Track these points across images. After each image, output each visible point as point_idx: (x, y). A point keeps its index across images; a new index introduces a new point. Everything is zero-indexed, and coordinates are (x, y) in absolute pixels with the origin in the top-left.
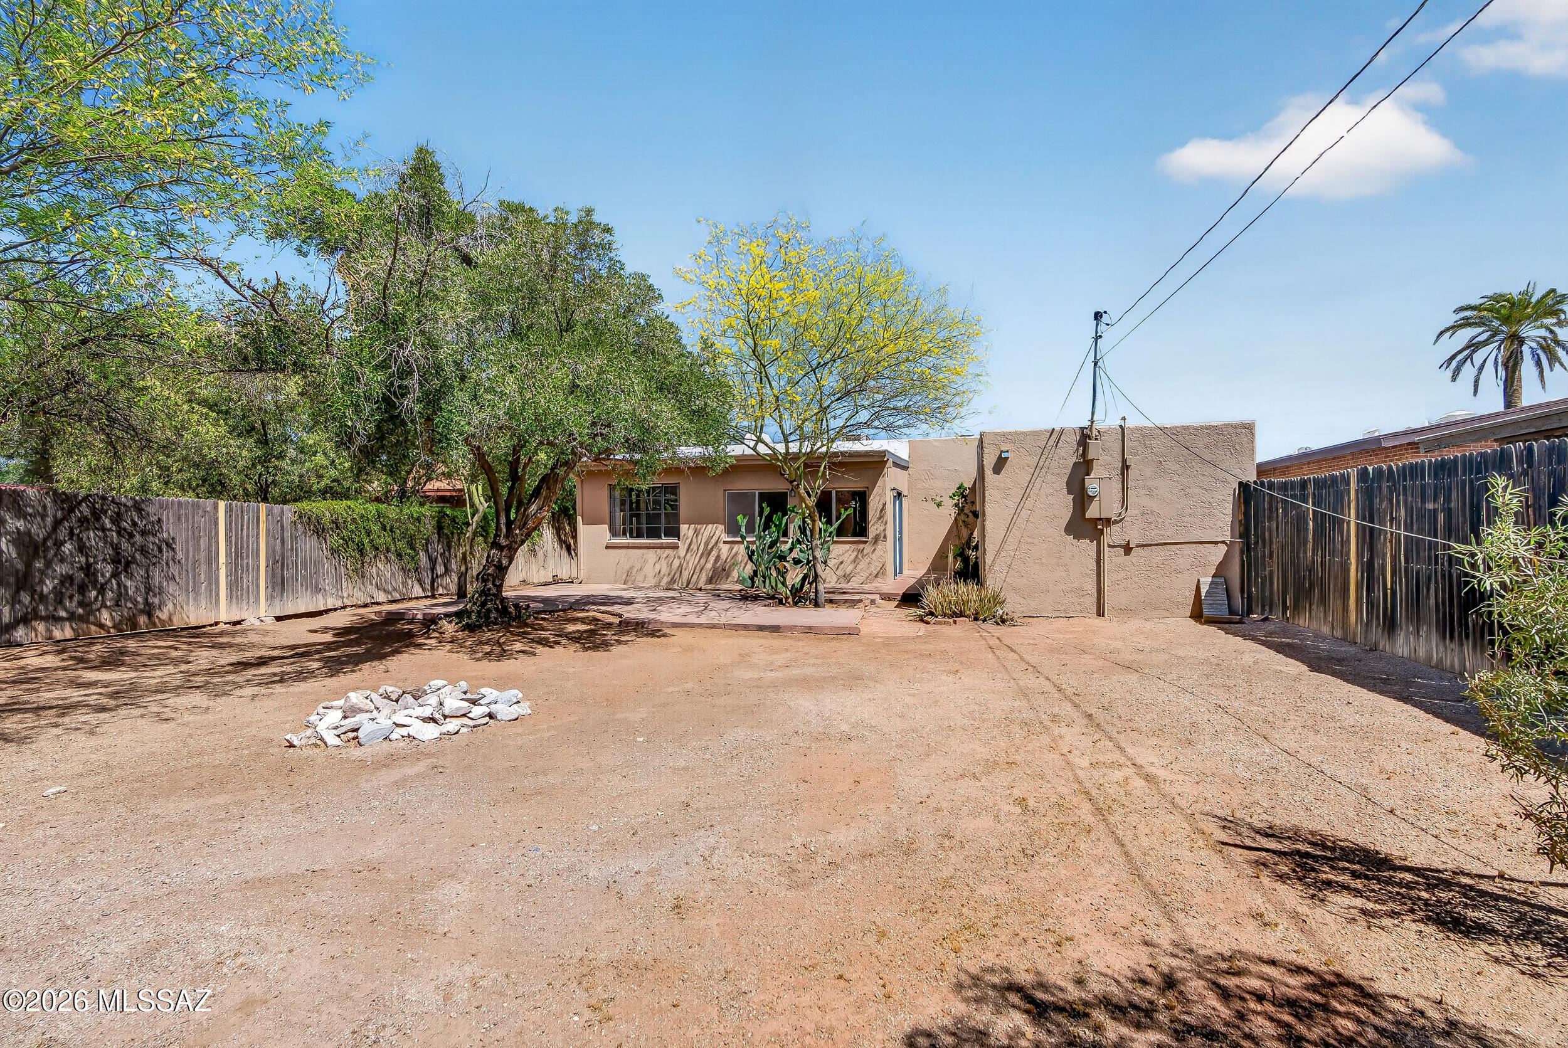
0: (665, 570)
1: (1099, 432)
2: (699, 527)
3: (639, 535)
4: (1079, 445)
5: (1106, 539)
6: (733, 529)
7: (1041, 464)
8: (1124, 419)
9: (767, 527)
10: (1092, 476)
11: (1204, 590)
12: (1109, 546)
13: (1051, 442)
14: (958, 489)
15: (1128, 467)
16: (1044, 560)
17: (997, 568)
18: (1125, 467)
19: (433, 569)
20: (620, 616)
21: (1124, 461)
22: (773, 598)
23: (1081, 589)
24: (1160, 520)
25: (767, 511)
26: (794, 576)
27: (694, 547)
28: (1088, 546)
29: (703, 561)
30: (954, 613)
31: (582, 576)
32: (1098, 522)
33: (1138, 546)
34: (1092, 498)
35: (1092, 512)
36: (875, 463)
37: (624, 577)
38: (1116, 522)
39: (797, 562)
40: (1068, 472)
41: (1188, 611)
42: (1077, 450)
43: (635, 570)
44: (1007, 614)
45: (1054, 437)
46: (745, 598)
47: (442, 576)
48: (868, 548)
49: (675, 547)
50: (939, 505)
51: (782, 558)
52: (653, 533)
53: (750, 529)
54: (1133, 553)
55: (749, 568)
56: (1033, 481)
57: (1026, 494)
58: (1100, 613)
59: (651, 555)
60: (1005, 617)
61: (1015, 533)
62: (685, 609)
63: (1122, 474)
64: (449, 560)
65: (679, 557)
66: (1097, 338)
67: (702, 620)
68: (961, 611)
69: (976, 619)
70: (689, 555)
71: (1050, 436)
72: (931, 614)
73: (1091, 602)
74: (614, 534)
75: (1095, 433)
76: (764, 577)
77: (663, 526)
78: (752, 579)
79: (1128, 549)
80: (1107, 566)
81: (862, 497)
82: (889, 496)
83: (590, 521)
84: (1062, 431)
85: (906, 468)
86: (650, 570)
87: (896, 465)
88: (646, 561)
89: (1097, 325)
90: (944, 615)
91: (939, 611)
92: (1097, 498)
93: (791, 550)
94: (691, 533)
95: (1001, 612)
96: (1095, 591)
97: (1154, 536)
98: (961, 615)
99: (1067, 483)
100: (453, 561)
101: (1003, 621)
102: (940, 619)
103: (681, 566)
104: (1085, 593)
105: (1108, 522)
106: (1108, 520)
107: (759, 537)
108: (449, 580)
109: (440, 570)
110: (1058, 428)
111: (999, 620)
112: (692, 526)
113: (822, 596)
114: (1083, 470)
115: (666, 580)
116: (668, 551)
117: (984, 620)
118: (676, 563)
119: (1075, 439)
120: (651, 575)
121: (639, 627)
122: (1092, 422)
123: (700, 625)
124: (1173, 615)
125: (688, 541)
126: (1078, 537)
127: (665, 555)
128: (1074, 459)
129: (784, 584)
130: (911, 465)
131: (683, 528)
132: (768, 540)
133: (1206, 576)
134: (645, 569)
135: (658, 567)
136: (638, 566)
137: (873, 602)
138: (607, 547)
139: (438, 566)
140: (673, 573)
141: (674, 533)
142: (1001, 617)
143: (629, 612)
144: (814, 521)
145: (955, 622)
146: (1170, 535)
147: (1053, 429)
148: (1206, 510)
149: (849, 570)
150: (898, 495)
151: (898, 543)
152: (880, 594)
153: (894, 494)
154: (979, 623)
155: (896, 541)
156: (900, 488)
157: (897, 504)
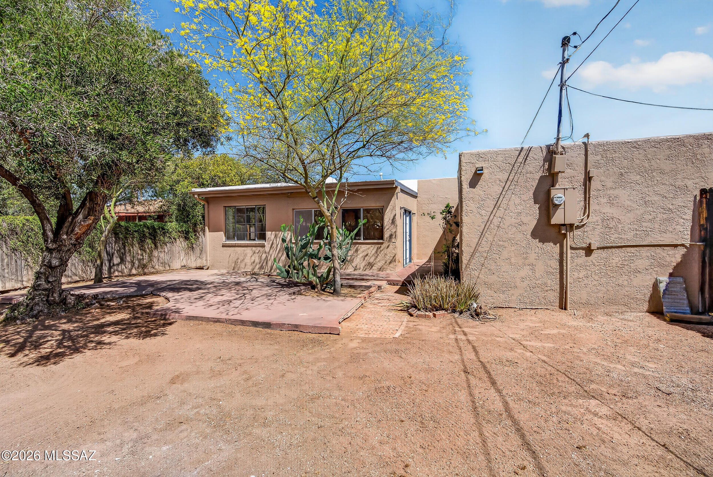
0: (257, 260)
1: (563, 148)
2: (277, 233)
3: (243, 238)
4: (545, 161)
5: (569, 242)
7: (511, 178)
8: (587, 136)
10: (557, 186)
11: (662, 287)
12: (572, 248)
13: (520, 159)
14: (446, 207)
15: (590, 179)
16: (513, 260)
17: (472, 266)
18: (588, 179)
19: (110, 261)
21: (587, 173)
22: (308, 284)
23: (545, 284)
24: (620, 226)
27: (275, 246)
28: (553, 249)
29: (280, 255)
30: (435, 307)
31: (209, 264)
32: (563, 227)
33: (598, 249)
34: (557, 206)
35: (557, 219)
37: (233, 265)
38: (578, 227)
39: (327, 258)
40: (535, 184)
41: (646, 306)
42: (544, 165)
43: (239, 261)
44: (481, 308)
45: (523, 154)
47: (118, 265)
48: (384, 247)
49: (263, 246)
50: (433, 218)
51: (313, 256)
54: (595, 255)
56: (504, 193)
57: (498, 204)
58: (563, 306)
59: (249, 251)
60: (479, 310)
61: (489, 236)
63: (585, 185)
64: (124, 254)
65: (265, 252)
66: (564, 63)
68: (440, 306)
69: (454, 311)
70: (272, 251)
71: (520, 154)
72: (415, 306)
73: (554, 296)
74: (228, 238)
75: (560, 149)
76: (297, 269)
77: (256, 233)
78: (287, 272)
79: (589, 251)
80: (570, 265)
81: (381, 212)
82: (398, 212)
83: (213, 230)
84: (530, 150)
85: (416, 197)
86: (248, 261)
87: (402, 191)
88: (246, 255)
89: (564, 51)
90: (426, 309)
91: (421, 305)
92: (562, 206)
93: (319, 250)
94: (273, 237)
95: (475, 305)
96: (557, 287)
97: (614, 239)
98: (440, 308)
99: (534, 194)
100: (127, 255)
101: (478, 315)
102: (422, 313)
103: (267, 257)
104: (549, 288)
105: (571, 227)
106: (571, 225)
108: (123, 267)
109: (116, 260)
110: (526, 146)
111: (474, 314)
112: (274, 232)
114: (549, 181)
115: (258, 267)
116: (259, 249)
117: (461, 313)
118: (264, 256)
119: (541, 156)
120: (249, 264)
122: (558, 139)
124: (631, 310)
125: (271, 242)
126: (543, 240)
127: (257, 251)
128: (540, 174)
129: (314, 275)
130: (418, 195)
131: (268, 234)
132: (303, 242)
133: (663, 274)
134: (246, 261)
135: (253, 258)
136: (241, 258)
137: (379, 288)
138: (223, 246)
139: (115, 258)
140: (261, 263)
141: (263, 237)
142: (476, 311)
145: (435, 316)
146: (629, 238)
147: (522, 148)
148: (665, 216)
149: (371, 260)
150: (407, 212)
151: (408, 243)
152: (388, 281)
153: (403, 211)
154: (456, 315)
155: (406, 241)
156: (409, 208)
157: (408, 218)
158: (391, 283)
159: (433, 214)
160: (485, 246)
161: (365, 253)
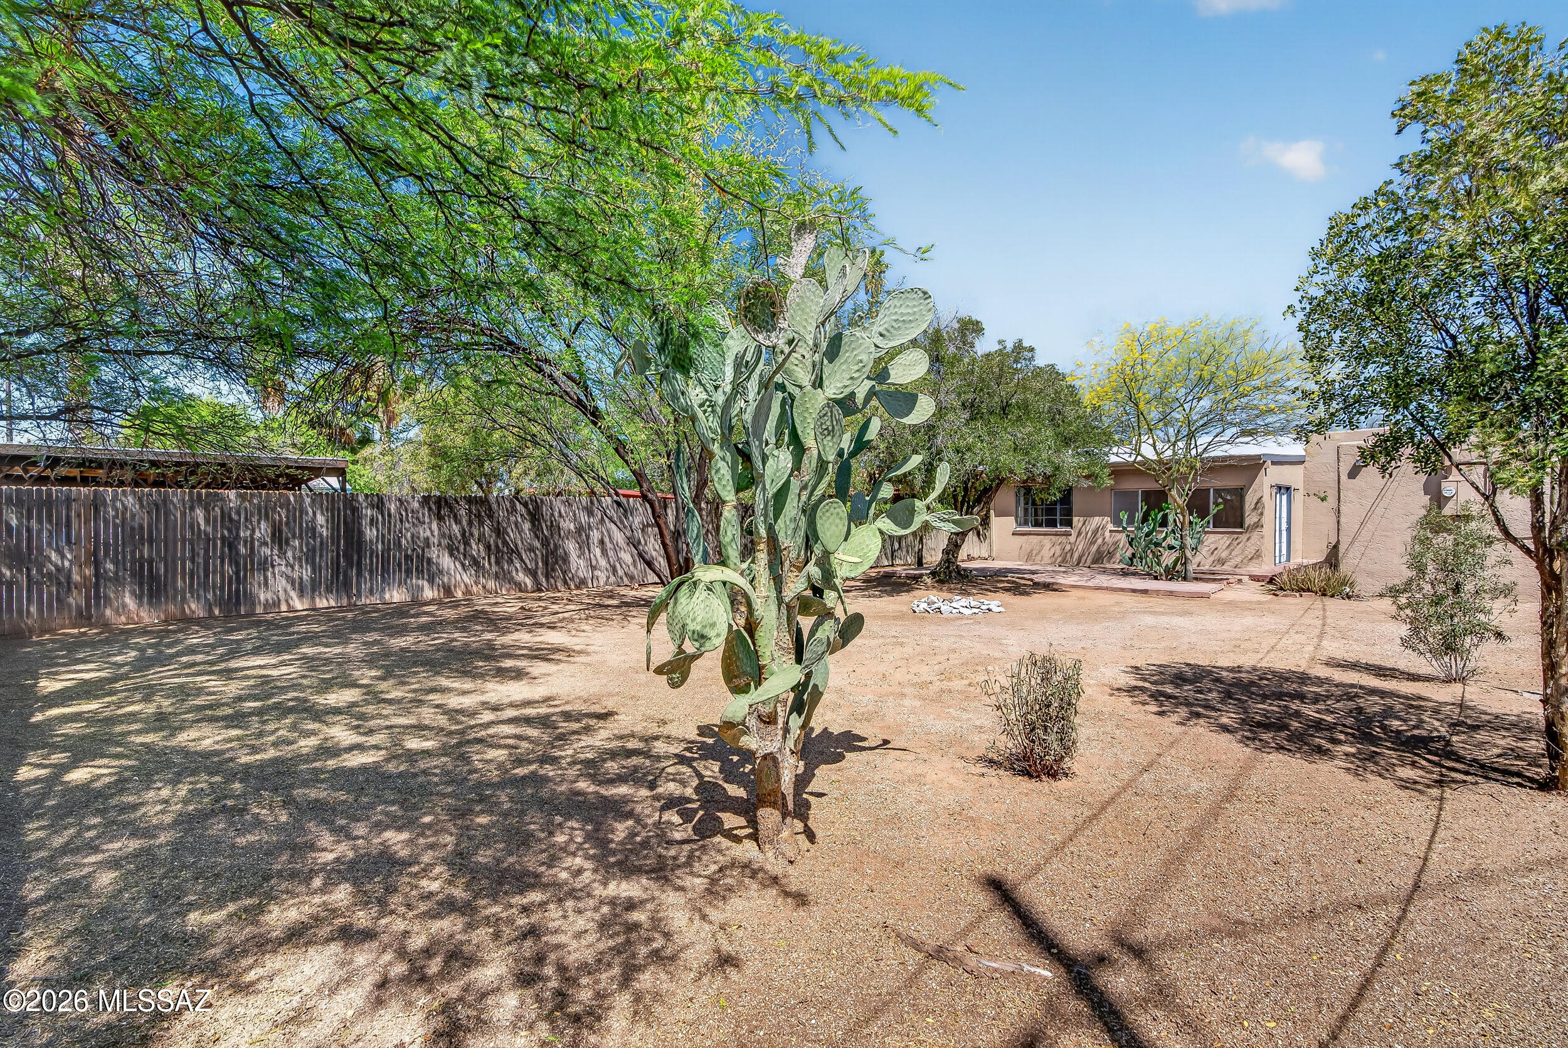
0: (1058, 553)
2: (1088, 518)
3: (1041, 525)
6: (1117, 521)
9: (1145, 519)
10: (1450, 479)
17: (1350, 555)
20: (1031, 580)
22: (1149, 574)
25: (1145, 508)
26: (1168, 558)
27: (1083, 534)
29: (1090, 546)
31: (994, 555)
34: (1448, 498)
36: (1253, 466)
37: (1028, 556)
39: (1171, 548)
43: (1035, 551)
44: (1354, 590)
46: (1125, 574)
48: (1244, 537)
49: (1068, 534)
50: (1323, 500)
51: (1157, 545)
52: (1052, 523)
53: (1131, 521)
55: (1130, 551)
56: (1388, 484)
57: (1382, 495)
59: (1047, 541)
60: (1352, 593)
61: (1370, 527)
62: (1076, 578)
65: (1070, 542)
67: (1090, 584)
68: (1308, 587)
69: (1324, 595)
70: (1078, 540)
72: (1281, 589)
74: (1019, 524)
76: (1141, 558)
77: (1058, 518)
78: (1131, 559)
81: (1240, 493)
82: (1266, 492)
83: (1001, 513)
85: (1302, 464)
86: (1047, 553)
87: (1273, 463)
88: (1043, 546)
90: (1292, 590)
91: (1287, 587)
92: (1454, 498)
93: (1164, 539)
94: (1081, 523)
95: (1348, 589)
98: (1308, 590)
99: (1424, 485)
101: (1349, 597)
102: (1288, 592)
103: (1072, 549)
107: (1138, 528)
111: (1345, 596)
112: (1083, 518)
113: (1191, 575)
115: (1059, 560)
116: (1061, 538)
117: (1331, 596)
118: (1068, 547)
120: (1047, 557)
121: (1048, 587)
123: (1090, 588)
125: (1079, 530)
127: (1059, 541)
129: (1159, 564)
130: (1306, 461)
131: (1075, 519)
132: (1146, 530)
134: (1043, 551)
135: (1053, 549)
136: (1037, 549)
137: (1240, 581)
138: (1013, 534)
140: (1065, 554)
141: (1069, 523)
142: (1348, 593)
143: (1037, 578)
144: (1184, 516)
145: (1299, 595)
149: (1224, 555)
150: (1284, 489)
151: (1284, 534)
152: (1250, 576)
153: (1274, 490)
154: (1326, 600)
155: (1280, 531)
156: (1284, 482)
157: (1284, 498)
158: (1255, 578)
159: (1322, 495)
160: (1365, 534)
161: (1213, 547)
